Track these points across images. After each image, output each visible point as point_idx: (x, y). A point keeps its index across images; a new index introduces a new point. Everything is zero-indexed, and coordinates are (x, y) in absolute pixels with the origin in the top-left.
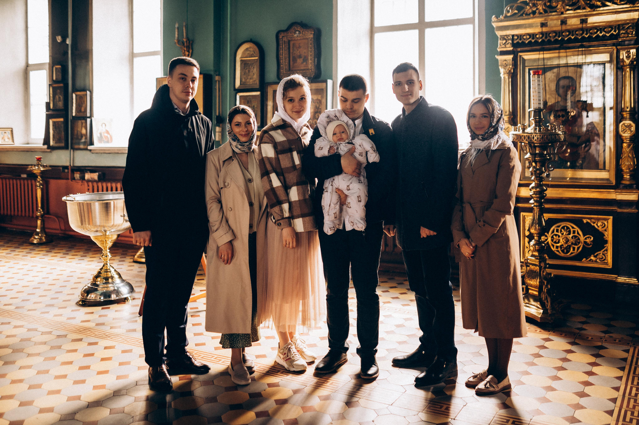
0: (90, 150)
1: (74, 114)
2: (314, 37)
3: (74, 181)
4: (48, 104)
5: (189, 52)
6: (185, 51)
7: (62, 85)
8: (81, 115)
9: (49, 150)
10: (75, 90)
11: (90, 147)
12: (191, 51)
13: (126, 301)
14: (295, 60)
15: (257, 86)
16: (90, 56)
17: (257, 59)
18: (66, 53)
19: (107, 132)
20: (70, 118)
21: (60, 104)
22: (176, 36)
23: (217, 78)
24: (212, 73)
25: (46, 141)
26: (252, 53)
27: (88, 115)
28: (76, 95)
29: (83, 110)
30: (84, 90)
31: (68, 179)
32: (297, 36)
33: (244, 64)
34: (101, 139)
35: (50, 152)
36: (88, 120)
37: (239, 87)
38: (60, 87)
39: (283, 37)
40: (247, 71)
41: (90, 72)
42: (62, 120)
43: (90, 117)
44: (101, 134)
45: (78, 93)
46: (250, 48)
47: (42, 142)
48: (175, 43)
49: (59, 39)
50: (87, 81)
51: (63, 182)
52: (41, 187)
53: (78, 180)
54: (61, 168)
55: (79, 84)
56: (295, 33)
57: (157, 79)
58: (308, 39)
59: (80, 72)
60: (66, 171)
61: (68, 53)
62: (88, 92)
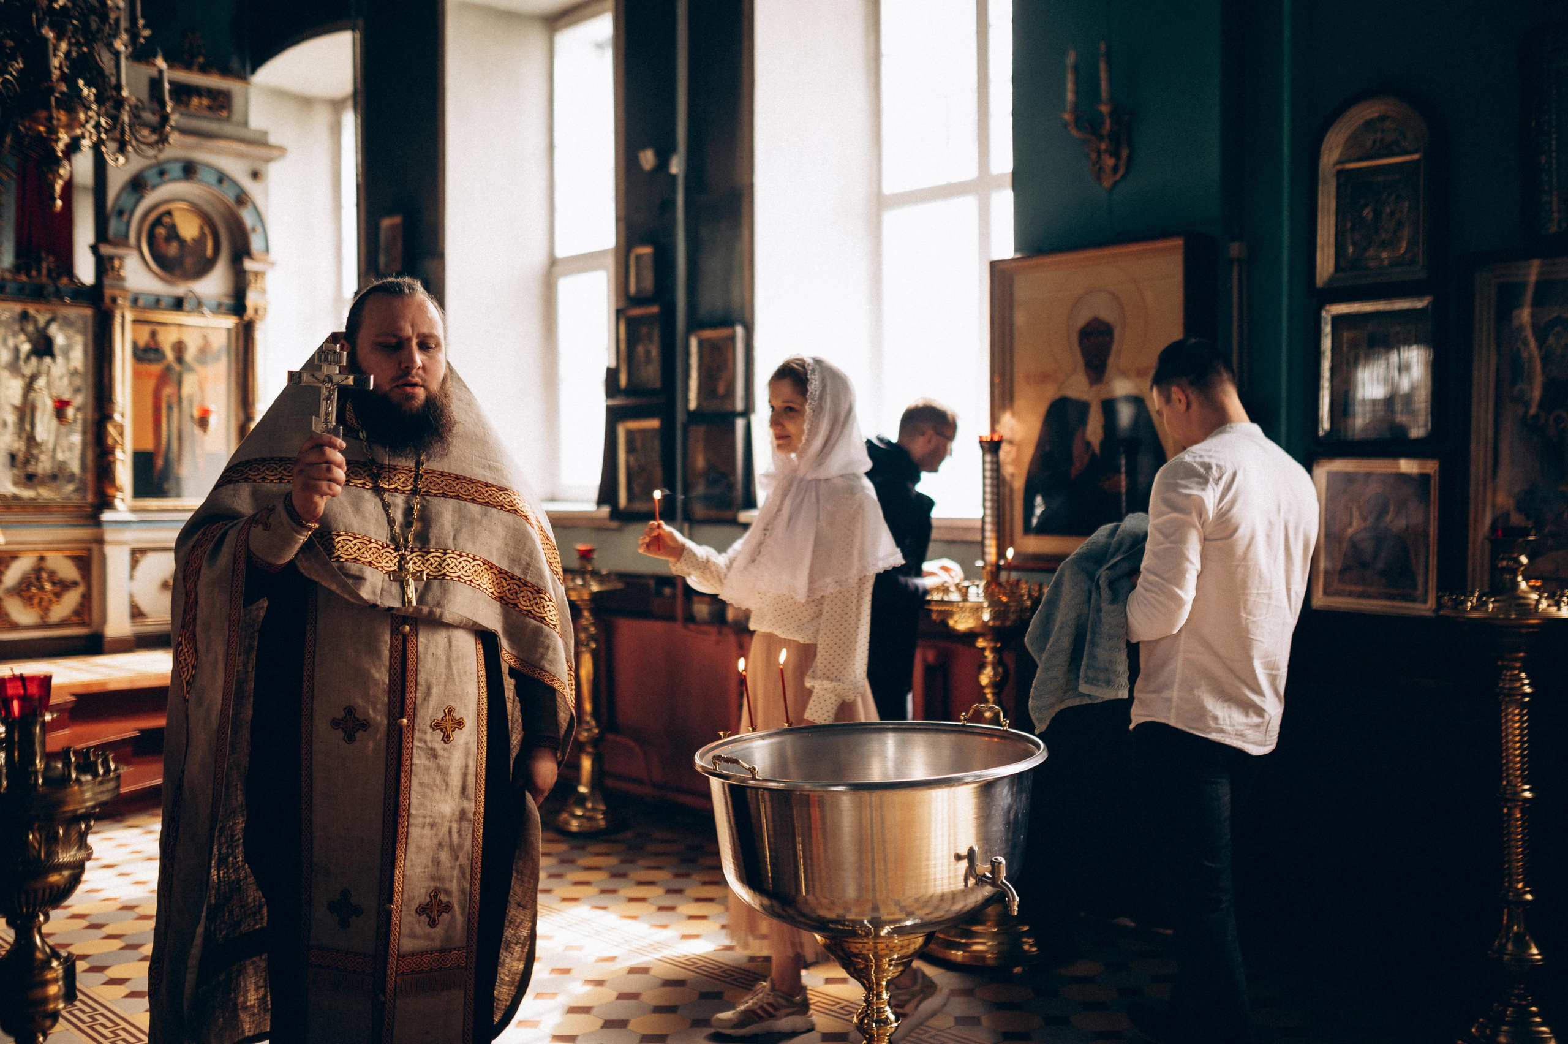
1: (693, 405)
3: (692, 626)
4: (612, 376)
5: (1115, 154)
6: (1099, 152)
7: (654, 309)
8: (714, 406)
9: (614, 524)
10: (695, 324)
11: (747, 516)
12: (1125, 153)
15: (1418, 274)
16: (745, 206)
17: (1417, 162)
18: (668, 204)
20: (680, 417)
21: (651, 374)
22: (1070, 96)
23: (1235, 249)
25: (607, 493)
26: (1393, 137)
27: (739, 406)
28: (701, 343)
29: (721, 389)
30: (727, 322)
31: (670, 618)
33: (1354, 184)
35: (619, 530)
36: (740, 424)
37: (1332, 280)
38: (651, 316)
40: (1368, 213)
41: (747, 262)
42: (654, 423)
43: (746, 414)
45: (708, 334)
46: (1383, 118)
47: (594, 494)
48: (1065, 125)
49: (648, 159)
50: (735, 292)
51: (656, 628)
52: (594, 646)
53: (704, 623)
54: (652, 583)
55: (711, 300)
57: (993, 264)
59: (712, 265)
60: (667, 591)
61: (673, 203)
62: (739, 330)
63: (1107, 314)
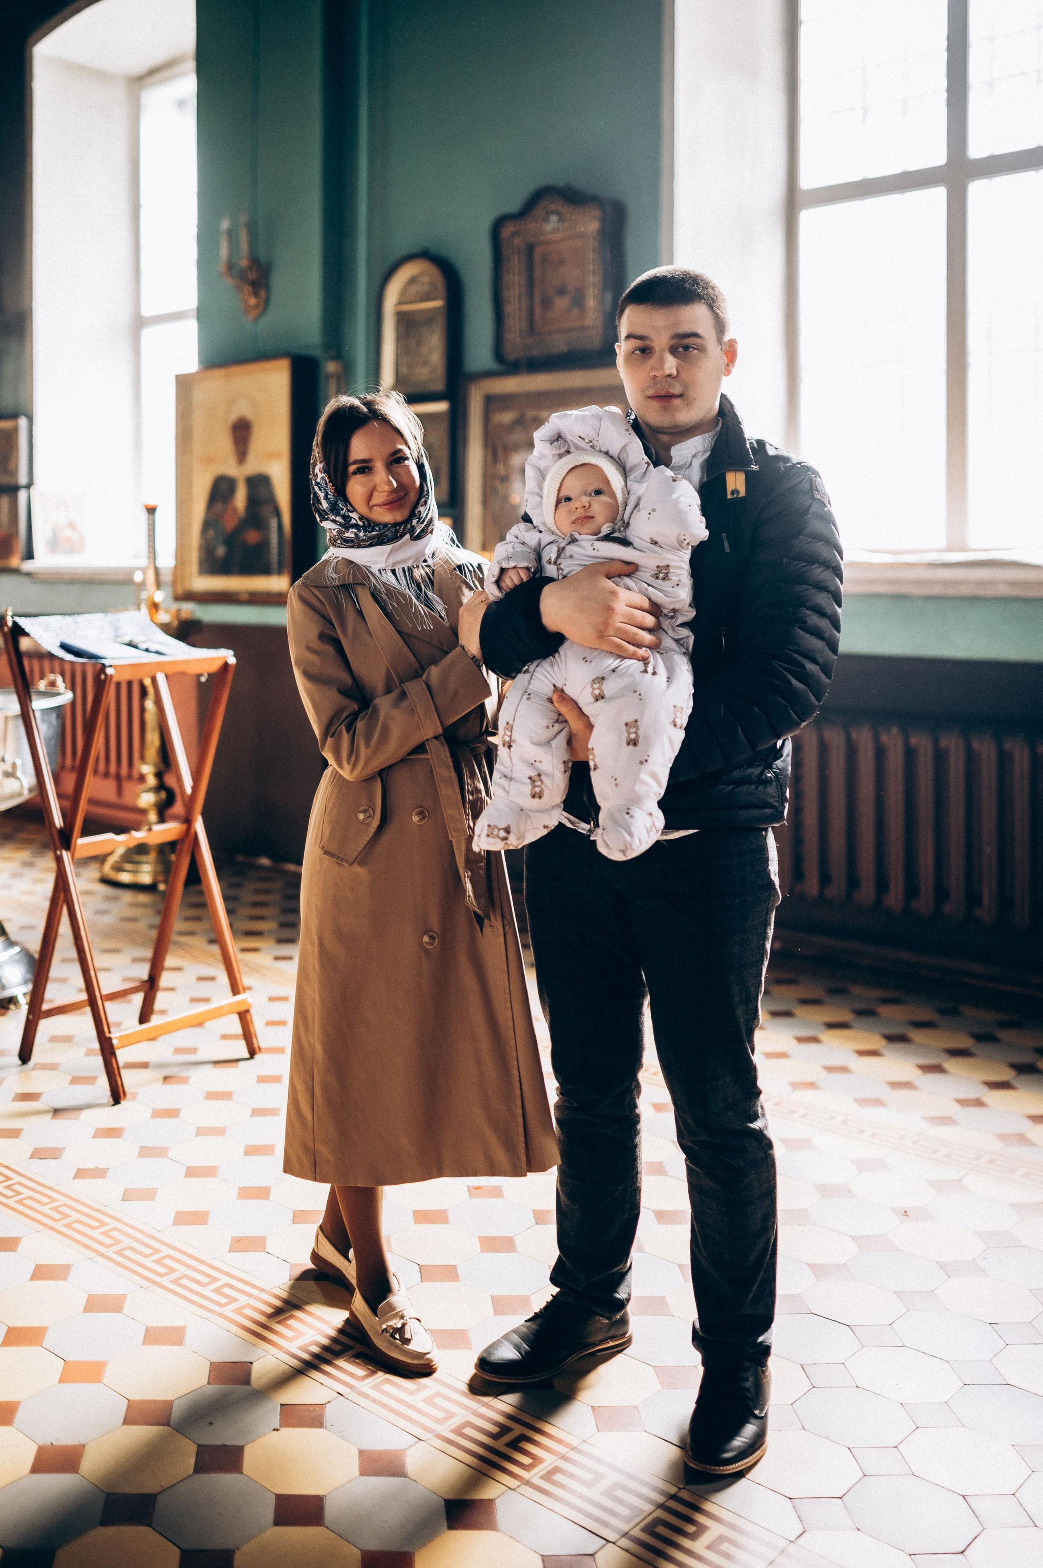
0: (28, 575)
2: (602, 232)
5: (256, 294)
6: (246, 294)
8: (7, 479)
11: (28, 566)
12: (263, 294)
13: (12, 1007)
14: (547, 303)
15: (439, 386)
16: (28, 326)
17: (439, 307)
19: (72, 526)
22: (224, 252)
23: (331, 367)
24: (317, 353)
26: (426, 288)
27: (23, 479)
29: (11, 468)
30: (14, 416)
32: (556, 230)
33: (406, 322)
34: (54, 545)
36: (22, 495)
39: (513, 234)
40: (412, 343)
41: (28, 368)
43: (28, 486)
44: (54, 531)
45: (2, 424)
46: (421, 275)
48: (222, 272)
50: (21, 391)
55: (5, 399)
56: (546, 219)
57: (179, 377)
58: (582, 236)
59: (7, 370)
62: (23, 422)
63: (248, 414)
